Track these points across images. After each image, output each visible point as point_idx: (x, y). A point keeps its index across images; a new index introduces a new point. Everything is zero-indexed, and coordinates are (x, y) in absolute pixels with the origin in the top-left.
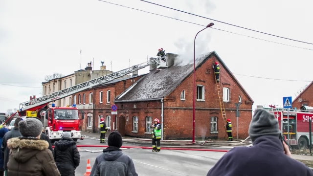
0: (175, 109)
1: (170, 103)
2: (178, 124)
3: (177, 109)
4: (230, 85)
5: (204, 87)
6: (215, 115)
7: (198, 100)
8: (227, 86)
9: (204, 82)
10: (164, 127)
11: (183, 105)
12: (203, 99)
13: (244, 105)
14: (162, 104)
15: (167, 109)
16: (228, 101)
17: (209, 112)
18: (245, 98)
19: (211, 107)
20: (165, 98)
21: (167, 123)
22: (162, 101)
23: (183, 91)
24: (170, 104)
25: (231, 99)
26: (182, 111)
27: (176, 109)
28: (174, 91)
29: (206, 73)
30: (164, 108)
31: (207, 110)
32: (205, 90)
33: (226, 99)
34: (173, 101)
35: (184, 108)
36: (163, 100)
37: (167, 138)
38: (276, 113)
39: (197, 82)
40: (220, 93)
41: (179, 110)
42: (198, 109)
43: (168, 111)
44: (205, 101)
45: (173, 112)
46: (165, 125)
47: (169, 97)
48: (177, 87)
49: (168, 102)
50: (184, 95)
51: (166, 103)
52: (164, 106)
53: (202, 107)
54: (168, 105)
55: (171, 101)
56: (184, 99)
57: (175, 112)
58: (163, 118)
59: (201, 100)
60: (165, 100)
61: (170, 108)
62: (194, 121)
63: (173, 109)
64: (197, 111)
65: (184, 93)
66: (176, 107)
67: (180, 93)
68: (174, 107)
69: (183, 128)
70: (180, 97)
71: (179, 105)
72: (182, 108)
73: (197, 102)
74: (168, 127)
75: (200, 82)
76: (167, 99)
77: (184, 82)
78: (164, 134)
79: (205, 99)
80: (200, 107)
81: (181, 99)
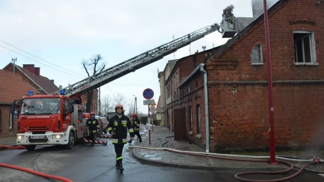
0: (238, 85)
1: (222, 73)
2: (246, 118)
3: (245, 85)
5: (313, 35)
7: (297, 64)
9: (313, 23)
10: (210, 126)
11: (260, 77)
12: (313, 62)
14: (205, 76)
15: (218, 85)
20: (209, 62)
21: (219, 117)
22: (202, 69)
23: (259, 46)
24: (224, 75)
26: (258, 90)
27: (241, 84)
28: (231, 48)
30: (207, 84)
32: (317, 42)
36: (205, 67)
37: (219, 149)
39: (294, 26)
41: (249, 88)
42: (301, 84)
43: (219, 89)
44: (317, 64)
45: (233, 92)
46: (214, 122)
47: (220, 60)
48: (239, 38)
49: (219, 71)
50: (261, 55)
51: (212, 74)
52: (208, 80)
53: (311, 78)
54: (220, 78)
55: (225, 67)
56: (260, 64)
57: (238, 91)
58: (209, 105)
59: (308, 64)
60: (211, 68)
61: (225, 84)
62: (272, 109)
63: (232, 84)
64: (296, 88)
65: (261, 51)
66: (240, 80)
67: (250, 52)
68: (235, 81)
69: (260, 126)
70: (249, 60)
71: (248, 76)
72: (256, 82)
73: (296, 68)
74: (222, 125)
75: (301, 25)
76: (214, 63)
77: (257, 26)
78: (212, 139)
79: (317, 61)
80: (306, 79)
81: (253, 64)
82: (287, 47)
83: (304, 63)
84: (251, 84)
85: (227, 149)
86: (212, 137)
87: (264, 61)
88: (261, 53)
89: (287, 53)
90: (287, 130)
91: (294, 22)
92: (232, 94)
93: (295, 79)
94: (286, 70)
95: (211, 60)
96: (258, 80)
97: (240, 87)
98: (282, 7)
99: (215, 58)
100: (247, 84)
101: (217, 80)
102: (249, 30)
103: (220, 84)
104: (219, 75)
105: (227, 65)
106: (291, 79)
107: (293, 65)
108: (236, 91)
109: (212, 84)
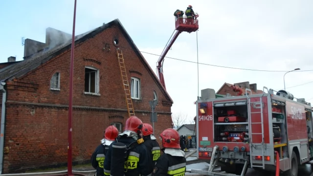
0: (36, 106)
1: (22, 94)
2: (42, 138)
3: (42, 107)
4: (141, 74)
5: (98, 72)
6: (118, 120)
7: (86, 93)
8: (137, 75)
9: (99, 63)
10: (5, 146)
11: (56, 101)
12: (97, 92)
13: (160, 106)
14: (4, 95)
15: (17, 105)
16: (138, 99)
17: (107, 114)
18: (162, 96)
19: (110, 106)
20: (10, 82)
22: (2, 88)
23: (57, 74)
24: (24, 97)
25: (142, 95)
26: (54, 112)
27: (39, 106)
28: (34, 72)
29: (103, 50)
30: (6, 104)
31: (104, 110)
32: (101, 78)
33: (135, 94)
34: (33, 89)
35: (58, 105)
36: (5, 87)
37: (13, 169)
38: (257, 99)
39: (86, 62)
40: (126, 83)
41: (46, 110)
42: (87, 110)
43: (18, 109)
44: (100, 95)
45: (31, 113)
46: (10, 141)
47: (22, 81)
48: (42, 64)
49: (20, 92)
50: (59, 82)
51: (13, 94)
52: (7, 100)
53: (94, 105)
54: (19, 99)
55: (26, 89)
56: (58, 90)
57: (36, 113)
58: (5, 124)
59: (94, 94)
60: (12, 88)
61: (24, 105)
62: (71, 130)
63: (30, 106)
64: (84, 113)
65: (59, 78)
66: (39, 102)
67: (50, 77)
68: (34, 103)
69: (54, 144)
70: (49, 85)
71: (46, 99)
72: (53, 105)
73: (84, 96)
74: (18, 144)
75: (91, 62)
76: (16, 84)
77: (58, 56)
78: (6, 160)
79: (100, 92)
80: (91, 106)
81: (52, 89)
82: (79, 79)
83: (89, 93)
84: (49, 107)
85: (22, 168)
86: (5, 158)
87: (61, 88)
88: (59, 80)
89: (79, 83)
90: (75, 148)
91: (87, 59)
92: (30, 114)
93: (83, 106)
94: (78, 97)
95: (13, 80)
96: (54, 103)
97: (38, 109)
98: (80, 45)
99: (16, 79)
100: (45, 106)
101: (17, 100)
102: (52, 58)
103: (20, 105)
104: (19, 96)
105: (28, 87)
106: (80, 105)
107: (82, 94)
108: (34, 112)
109: (12, 104)
